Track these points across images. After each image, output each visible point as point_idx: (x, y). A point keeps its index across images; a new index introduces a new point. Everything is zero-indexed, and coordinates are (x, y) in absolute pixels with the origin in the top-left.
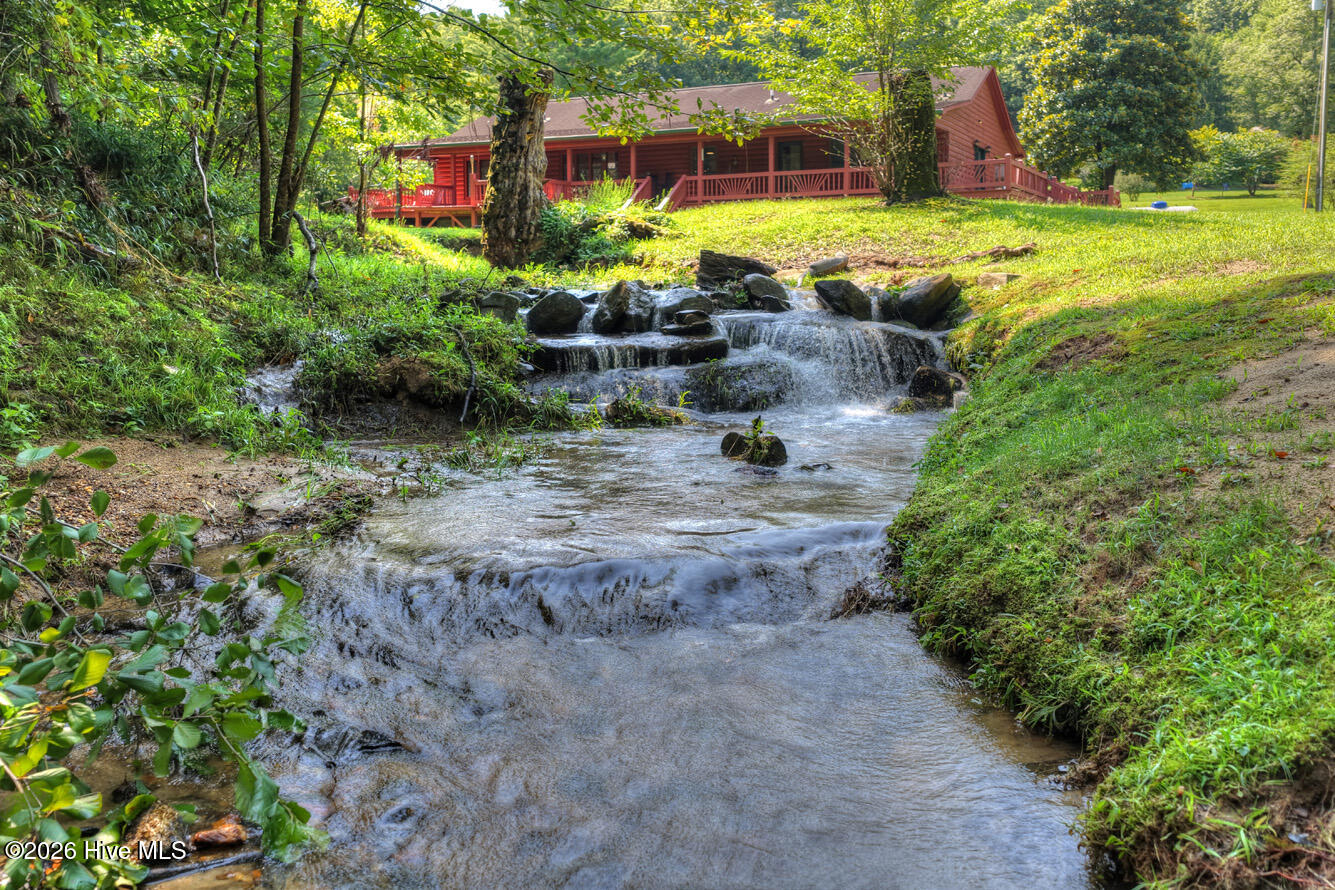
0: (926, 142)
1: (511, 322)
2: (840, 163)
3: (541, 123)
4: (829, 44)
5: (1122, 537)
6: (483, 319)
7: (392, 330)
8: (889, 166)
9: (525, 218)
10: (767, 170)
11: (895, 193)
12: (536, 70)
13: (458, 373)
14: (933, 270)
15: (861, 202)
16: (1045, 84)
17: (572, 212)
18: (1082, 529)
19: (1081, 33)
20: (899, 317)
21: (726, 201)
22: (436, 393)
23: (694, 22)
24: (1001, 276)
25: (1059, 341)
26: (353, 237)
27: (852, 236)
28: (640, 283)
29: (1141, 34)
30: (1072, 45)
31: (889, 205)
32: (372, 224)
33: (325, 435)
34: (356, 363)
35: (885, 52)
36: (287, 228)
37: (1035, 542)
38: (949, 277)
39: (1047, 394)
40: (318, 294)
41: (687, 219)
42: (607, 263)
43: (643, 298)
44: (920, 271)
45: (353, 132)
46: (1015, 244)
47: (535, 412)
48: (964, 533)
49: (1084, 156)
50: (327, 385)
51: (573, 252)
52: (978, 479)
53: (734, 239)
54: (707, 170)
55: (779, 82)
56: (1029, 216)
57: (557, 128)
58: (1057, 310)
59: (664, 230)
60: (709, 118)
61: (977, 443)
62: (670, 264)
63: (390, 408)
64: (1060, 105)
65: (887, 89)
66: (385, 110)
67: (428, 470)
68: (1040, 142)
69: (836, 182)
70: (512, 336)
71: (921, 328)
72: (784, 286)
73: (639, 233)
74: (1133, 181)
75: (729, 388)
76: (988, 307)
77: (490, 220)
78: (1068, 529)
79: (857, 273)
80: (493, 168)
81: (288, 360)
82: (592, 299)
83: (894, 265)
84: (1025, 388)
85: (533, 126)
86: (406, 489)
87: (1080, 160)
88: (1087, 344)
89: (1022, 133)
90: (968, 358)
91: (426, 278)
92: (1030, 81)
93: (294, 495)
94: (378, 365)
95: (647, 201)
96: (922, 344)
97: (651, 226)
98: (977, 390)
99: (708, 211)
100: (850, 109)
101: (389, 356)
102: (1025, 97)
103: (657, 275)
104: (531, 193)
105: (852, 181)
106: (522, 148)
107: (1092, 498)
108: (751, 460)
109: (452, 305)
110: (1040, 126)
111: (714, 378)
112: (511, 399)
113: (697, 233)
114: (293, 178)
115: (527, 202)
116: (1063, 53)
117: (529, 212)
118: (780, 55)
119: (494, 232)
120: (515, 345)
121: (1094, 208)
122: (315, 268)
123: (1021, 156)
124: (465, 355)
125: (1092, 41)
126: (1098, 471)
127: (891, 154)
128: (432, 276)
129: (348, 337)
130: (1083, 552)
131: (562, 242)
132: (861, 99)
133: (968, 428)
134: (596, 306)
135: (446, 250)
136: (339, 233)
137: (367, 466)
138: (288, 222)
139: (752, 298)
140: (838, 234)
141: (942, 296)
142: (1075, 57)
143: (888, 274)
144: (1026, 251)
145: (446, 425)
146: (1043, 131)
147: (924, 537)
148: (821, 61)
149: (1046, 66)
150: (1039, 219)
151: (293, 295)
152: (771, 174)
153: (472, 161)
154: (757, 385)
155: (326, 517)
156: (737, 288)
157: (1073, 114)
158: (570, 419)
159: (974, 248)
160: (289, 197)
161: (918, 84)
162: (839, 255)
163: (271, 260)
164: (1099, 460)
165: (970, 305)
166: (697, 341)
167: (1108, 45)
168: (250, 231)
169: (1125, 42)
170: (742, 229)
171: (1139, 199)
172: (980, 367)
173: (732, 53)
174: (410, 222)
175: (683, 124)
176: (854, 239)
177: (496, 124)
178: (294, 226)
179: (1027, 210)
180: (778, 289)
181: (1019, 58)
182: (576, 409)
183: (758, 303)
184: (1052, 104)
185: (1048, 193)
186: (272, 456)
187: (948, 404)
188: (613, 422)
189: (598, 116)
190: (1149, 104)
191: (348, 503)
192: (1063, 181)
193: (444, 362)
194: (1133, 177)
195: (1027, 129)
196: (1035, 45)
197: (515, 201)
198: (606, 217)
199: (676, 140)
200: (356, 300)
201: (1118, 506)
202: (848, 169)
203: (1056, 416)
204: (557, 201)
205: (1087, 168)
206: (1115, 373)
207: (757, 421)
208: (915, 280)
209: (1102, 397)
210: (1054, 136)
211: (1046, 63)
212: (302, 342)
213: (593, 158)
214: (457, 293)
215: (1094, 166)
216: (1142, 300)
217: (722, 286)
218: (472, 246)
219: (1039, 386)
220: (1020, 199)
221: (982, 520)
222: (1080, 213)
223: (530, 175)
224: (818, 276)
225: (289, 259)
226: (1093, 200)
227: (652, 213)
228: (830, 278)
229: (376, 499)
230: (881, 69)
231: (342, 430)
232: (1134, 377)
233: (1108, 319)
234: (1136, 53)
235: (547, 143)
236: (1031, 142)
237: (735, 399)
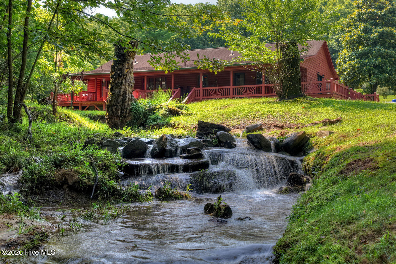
0: (296, 73)
1: (115, 153)
2: (260, 82)
3: (132, 65)
4: (255, 30)
5: (373, 252)
6: (102, 152)
7: (62, 157)
8: (280, 83)
9: (125, 106)
10: (230, 85)
11: (283, 95)
12: (129, 41)
13: (90, 176)
14: (298, 130)
15: (269, 99)
16: (347, 48)
17: (145, 103)
18: (356, 249)
19: (362, 26)
20: (282, 151)
21: (211, 99)
22: (81, 185)
23: (196, 20)
24: (327, 132)
25: (349, 162)
26: (51, 115)
27: (264, 114)
28: (172, 136)
29: (387, 27)
30: (358, 31)
31: (280, 101)
32: (59, 109)
33: (30, 205)
34: (46, 172)
35: (278, 33)
36: (20, 111)
37: (335, 254)
38: (304, 133)
39: (343, 186)
40: (32, 140)
41: (194, 107)
42: (160, 126)
43: (173, 142)
44: (292, 130)
45: (51, 68)
46: (333, 118)
47: (124, 194)
48: (305, 250)
49: (364, 79)
50: (33, 181)
51: (145, 122)
52: (312, 225)
53: (214, 116)
54: (204, 85)
55: (234, 47)
56: (339, 105)
57: (141, 67)
58: (349, 147)
59: (184, 112)
60: (202, 62)
61: (313, 208)
62: (187, 127)
63: (61, 192)
64: (353, 57)
65: (279, 50)
66: (66, 59)
67: (74, 221)
68: (345, 73)
69: (259, 91)
70: (115, 159)
71: (292, 155)
72: (234, 137)
73: (173, 113)
74: (384, 90)
75: (209, 183)
76: (321, 146)
77: (109, 107)
78: (350, 248)
79: (266, 131)
80: (111, 84)
81: (16, 170)
82: (151, 142)
83: (282, 127)
84: (334, 183)
85: (128, 66)
86: (63, 229)
87: (362, 81)
88: (361, 163)
89: (338, 69)
90: (311, 169)
91: (79, 133)
92: (341, 46)
93: (13, 233)
94: (56, 173)
95: (177, 99)
96: (293, 163)
97: (179, 110)
98: (315, 184)
99: (203, 103)
100: (264, 58)
101: (61, 168)
102: (339, 53)
103: (180, 132)
104: (127, 95)
105: (266, 90)
106: (124, 75)
107: (360, 234)
108: (216, 215)
109: (89, 145)
110: (346, 66)
111: (202, 178)
112: (113, 188)
113: (198, 113)
114: (23, 89)
115: (125, 99)
116: (354, 35)
117: (126, 104)
118: (234, 35)
119: (111, 113)
120: (116, 163)
121: (367, 102)
122: (31, 129)
123: (337, 79)
124: (94, 168)
125: (366, 29)
126: (363, 221)
127: (281, 78)
128: (83, 132)
129: (43, 160)
130: (356, 259)
131: (140, 117)
132: (268, 54)
133: (310, 201)
134: (152, 146)
135: (91, 120)
136: (45, 113)
137: (48, 218)
138: (20, 108)
139: (220, 142)
140: (258, 113)
141: (301, 142)
142: (359, 36)
143: (278, 131)
144: (337, 121)
145: (84, 200)
146: (346, 68)
147: (289, 251)
148: (252, 38)
149: (348, 40)
150: (344, 107)
151: (21, 141)
152: (231, 87)
153: (104, 81)
154: (221, 181)
155: (27, 243)
156: (213, 138)
157: (359, 61)
158: (139, 197)
159: (316, 120)
160: (21, 97)
161: (292, 48)
162: (258, 123)
163: (12, 125)
164: (364, 216)
165: (313, 145)
166: (196, 161)
167: (373, 31)
168: (4, 112)
169: (380, 30)
170: (218, 111)
171: (387, 98)
172: (317, 173)
173: (214, 34)
174: (76, 108)
175: (192, 65)
176: (265, 116)
177: (113, 65)
178: (23, 110)
179: (338, 103)
180: (232, 138)
181: (337, 37)
182: (142, 192)
183: (222, 145)
184: (350, 56)
185: (349, 96)
186: (5, 214)
187: (303, 190)
188: (158, 198)
189: (155, 61)
190: (391, 57)
191: (37, 236)
192: (355, 90)
193: (84, 171)
194: (384, 89)
195: (340, 67)
196: (343, 31)
197: (120, 99)
198: (159, 106)
199: (191, 72)
200: (48, 143)
201: (371, 237)
202: (264, 85)
203: (347, 196)
204: (138, 99)
205: (365, 84)
206: (373, 176)
207: (219, 198)
208: (290, 134)
209: (367, 187)
210: (351, 70)
211: (347, 39)
212: (23, 162)
213: (156, 80)
214: (92, 140)
215: (368, 83)
216: (386, 143)
217: (207, 137)
218: (102, 119)
219: (340, 182)
220: (336, 98)
221: (313, 244)
222: (361, 104)
223: (127, 87)
224: (249, 132)
225: (20, 125)
226: (368, 98)
227: (179, 104)
228: (255, 133)
229: (50, 234)
230: (277, 41)
231: (39, 202)
232: (381, 178)
233: (371, 151)
234: (385, 35)
235: (135, 73)
236: (342, 73)
237: (211, 187)
